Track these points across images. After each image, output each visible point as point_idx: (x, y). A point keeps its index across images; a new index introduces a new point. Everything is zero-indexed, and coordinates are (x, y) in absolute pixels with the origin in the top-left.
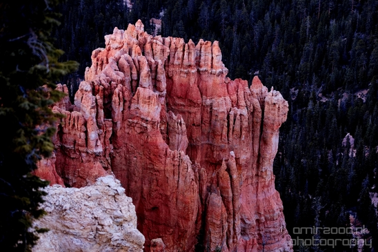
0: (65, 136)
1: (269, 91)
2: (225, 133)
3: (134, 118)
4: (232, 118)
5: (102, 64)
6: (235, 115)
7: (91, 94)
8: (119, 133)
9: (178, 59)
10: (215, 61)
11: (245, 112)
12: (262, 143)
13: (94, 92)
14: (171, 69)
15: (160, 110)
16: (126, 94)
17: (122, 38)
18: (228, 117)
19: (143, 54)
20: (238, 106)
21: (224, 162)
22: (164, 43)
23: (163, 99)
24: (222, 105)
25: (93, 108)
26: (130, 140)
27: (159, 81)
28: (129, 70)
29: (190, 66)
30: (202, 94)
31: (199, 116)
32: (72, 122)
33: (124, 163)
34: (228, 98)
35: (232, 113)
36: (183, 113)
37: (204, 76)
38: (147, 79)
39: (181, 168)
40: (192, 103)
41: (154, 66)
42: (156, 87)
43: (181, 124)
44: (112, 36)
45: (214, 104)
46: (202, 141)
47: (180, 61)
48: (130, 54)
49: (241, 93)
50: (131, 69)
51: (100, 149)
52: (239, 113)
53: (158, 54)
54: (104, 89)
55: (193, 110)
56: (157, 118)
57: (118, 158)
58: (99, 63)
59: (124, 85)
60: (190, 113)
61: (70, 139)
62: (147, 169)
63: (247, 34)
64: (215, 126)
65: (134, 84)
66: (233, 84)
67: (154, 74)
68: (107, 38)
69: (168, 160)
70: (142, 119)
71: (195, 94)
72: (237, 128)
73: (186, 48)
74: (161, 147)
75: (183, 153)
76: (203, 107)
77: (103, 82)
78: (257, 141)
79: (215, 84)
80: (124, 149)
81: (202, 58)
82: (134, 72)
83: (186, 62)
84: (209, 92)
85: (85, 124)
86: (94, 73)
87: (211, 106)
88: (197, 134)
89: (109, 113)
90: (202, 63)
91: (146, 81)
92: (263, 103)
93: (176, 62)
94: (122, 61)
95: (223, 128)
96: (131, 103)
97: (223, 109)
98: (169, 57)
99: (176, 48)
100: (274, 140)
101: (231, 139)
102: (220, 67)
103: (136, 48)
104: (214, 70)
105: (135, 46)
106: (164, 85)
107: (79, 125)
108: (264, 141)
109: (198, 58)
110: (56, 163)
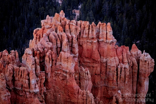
0: (16, 82)
1: (142, 53)
2: (115, 79)
3: (58, 71)
4: (119, 70)
5: (40, 38)
6: (121, 68)
7: (32, 56)
8: (49, 80)
9: (86, 34)
10: (108, 35)
11: (127, 66)
12: (138, 85)
13: (34, 55)
14: (81, 40)
15: (74, 65)
16: (53, 56)
17: (51, 22)
18: (117, 70)
19: (64, 31)
20: (123, 63)
21: (114, 97)
22: (77, 24)
23: (76, 59)
24: (113, 62)
25: (33, 64)
26: (56, 84)
27: (74, 48)
28: (55, 41)
29: (93, 38)
30: (100, 55)
31: (99, 69)
32: (20, 73)
33: (53, 98)
34: (116, 58)
35: (119, 67)
36: (89, 67)
37: (102, 44)
38: (67, 47)
39: (88, 101)
40: (95, 61)
41: (70, 39)
42: (72, 52)
43: (87, 74)
44: (46, 21)
45: (108, 62)
46: (101, 84)
47: (87, 36)
48: (56, 32)
49: (125, 55)
50: (57, 41)
51: (37, 90)
52: (123, 67)
53: (73, 31)
54: (40, 53)
55: (95, 65)
56: (73, 70)
57: (49, 95)
58: (38, 37)
59: (52, 50)
60: (93, 67)
61: (20, 84)
62: (67, 101)
63: (132, 18)
64: (109, 75)
65: (59, 49)
66: (120, 49)
67: (70, 44)
68: (42, 22)
69: (80, 96)
70: (64, 71)
71: (96, 55)
72: (123, 76)
73: (91, 27)
74: (75, 88)
75: (88, 92)
76: (101, 63)
77: (39, 49)
78: (135, 84)
79: (108, 49)
80: (53, 90)
81: (101, 33)
82: (59, 42)
83: (90, 36)
84: (105, 54)
85: (28, 74)
86: (35, 43)
87: (106, 62)
88: (98, 80)
89: (43, 68)
90: (101, 36)
91: (66, 48)
92: (138, 61)
93: (85, 36)
94: (51, 36)
95: (114, 76)
96: (56, 61)
97: (114, 64)
98: (80, 33)
99: (84, 28)
100: (146, 84)
101: (119, 83)
102: (112, 39)
103: (60, 28)
104: (108, 41)
105: (59, 26)
106: (77, 50)
107: (24, 75)
108: (139, 84)
109: (98, 33)
110: (11, 99)
